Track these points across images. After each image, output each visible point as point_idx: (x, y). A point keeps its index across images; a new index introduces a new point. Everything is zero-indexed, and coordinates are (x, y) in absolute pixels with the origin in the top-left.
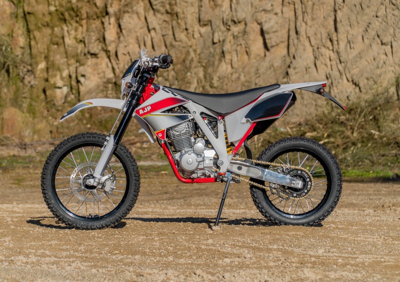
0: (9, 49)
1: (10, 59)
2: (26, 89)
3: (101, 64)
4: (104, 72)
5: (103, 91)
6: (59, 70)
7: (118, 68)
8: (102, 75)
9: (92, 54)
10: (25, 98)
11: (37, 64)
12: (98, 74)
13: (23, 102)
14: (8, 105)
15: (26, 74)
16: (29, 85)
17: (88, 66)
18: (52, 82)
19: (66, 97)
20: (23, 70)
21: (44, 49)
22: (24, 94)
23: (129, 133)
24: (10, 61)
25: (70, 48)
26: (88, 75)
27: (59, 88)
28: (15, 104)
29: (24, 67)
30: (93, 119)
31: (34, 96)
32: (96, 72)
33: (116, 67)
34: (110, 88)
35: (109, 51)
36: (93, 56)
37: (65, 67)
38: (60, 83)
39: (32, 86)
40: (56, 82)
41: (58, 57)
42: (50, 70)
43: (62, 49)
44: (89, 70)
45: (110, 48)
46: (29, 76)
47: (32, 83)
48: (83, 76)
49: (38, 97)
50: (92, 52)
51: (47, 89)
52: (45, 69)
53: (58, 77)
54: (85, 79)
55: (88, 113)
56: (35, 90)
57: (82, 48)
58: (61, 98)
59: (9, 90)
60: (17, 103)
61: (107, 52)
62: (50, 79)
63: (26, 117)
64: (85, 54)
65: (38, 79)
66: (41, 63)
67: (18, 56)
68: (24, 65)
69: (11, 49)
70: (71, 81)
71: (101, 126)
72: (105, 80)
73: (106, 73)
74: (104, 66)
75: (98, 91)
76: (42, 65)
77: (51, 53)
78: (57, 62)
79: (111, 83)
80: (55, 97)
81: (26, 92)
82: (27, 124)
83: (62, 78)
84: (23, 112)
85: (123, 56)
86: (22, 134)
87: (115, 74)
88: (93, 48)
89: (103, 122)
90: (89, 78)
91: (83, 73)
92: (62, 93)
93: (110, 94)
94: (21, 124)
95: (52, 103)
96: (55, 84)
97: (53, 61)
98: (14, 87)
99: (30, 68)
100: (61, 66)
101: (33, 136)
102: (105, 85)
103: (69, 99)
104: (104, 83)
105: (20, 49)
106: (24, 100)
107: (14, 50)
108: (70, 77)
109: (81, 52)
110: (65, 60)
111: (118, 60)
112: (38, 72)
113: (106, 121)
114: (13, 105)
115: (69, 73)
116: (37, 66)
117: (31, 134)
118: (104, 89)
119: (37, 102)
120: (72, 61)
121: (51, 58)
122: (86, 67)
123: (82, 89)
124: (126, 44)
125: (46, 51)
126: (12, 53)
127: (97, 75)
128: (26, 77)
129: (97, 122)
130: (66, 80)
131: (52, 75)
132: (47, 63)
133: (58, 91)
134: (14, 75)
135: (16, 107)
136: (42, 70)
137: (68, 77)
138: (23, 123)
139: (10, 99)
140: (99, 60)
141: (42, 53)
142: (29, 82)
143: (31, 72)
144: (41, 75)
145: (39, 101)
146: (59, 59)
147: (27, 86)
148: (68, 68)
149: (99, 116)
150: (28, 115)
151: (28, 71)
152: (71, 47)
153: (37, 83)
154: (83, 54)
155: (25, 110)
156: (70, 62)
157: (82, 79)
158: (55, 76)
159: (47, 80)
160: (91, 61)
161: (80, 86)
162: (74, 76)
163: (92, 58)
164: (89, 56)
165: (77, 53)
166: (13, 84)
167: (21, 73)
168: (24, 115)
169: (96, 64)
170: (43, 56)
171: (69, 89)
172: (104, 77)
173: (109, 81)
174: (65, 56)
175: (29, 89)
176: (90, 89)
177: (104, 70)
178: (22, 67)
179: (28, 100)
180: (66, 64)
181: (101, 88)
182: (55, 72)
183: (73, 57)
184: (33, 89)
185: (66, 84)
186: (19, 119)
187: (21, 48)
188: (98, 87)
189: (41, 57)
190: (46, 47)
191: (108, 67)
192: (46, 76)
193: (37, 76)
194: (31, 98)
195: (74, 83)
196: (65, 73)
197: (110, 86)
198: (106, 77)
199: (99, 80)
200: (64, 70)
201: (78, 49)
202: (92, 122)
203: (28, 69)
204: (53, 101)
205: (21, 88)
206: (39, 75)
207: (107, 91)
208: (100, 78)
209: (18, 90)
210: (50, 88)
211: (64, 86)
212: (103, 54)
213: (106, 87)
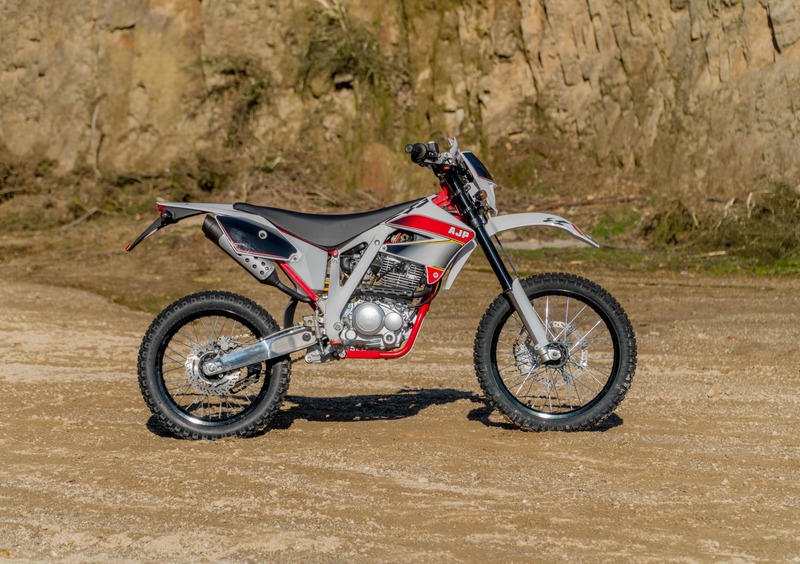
0: (374, 48)
1: (375, 63)
2: (400, 113)
3: (516, 73)
4: (520, 86)
5: (517, 117)
6: (450, 81)
7: (542, 79)
8: (517, 90)
9: (501, 57)
10: (398, 127)
11: (417, 71)
12: (512, 89)
13: (394, 133)
14: (371, 140)
15: (401, 89)
16: (405, 107)
17: (495, 76)
18: (440, 102)
19: (461, 127)
20: (394, 82)
21: (428, 47)
22: (396, 121)
23: (552, 190)
24: (375, 68)
25: (469, 46)
26: (494, 91)
27: (451, 112)
28: (382, 137)
29: (398, 77)
30: (499, 165)
31: (413, 124)
32: (508, 86)
33: (538, 77)
34: (528, 114)
35: (528, 52)
36: (503, 59)
37: (460, 78)
38: (451, 104)
39: (408, 109)
40: (446, 102)
41: (449, 60)
42: (437, 82)
43: (455, 48)
44: (497, 82)
45: (529, 47)
46: (405, 92)
47: (409, 103)
48: (487, 92)
49: (418, 126)
50: (501, 52)
51: (431, 114)
52: (430, 80)
53: (449, 94)
54: (491, 98)
55: (492, 154)
56: (413, 115)
57: (486, 45)
58: (454, 128)
59: (373, 116)
60: (385, 136)
61: (525, 52)
62: (436, 97)
63: (399, 158)
64: (491, 57)
65: (419, 97)
66: (423, 70)
67: (387, 58)
68: (396, 73)
69: (378, 47)
70: (468, 100)
71: (509, 176)
72: (521, 100)
73: (524, 87)
74: (520, 75)
75: (508, 118)
76: (425, 74)
77: (439, 55)
78: (447, 69)
79: (530, 104)
80: (444, 127)
81: (399, 119)
82: (400, 171)
83: (455, 96)
84: (395, 151)
85: (550, 59)
86: (392, 187)
87: (537, 89)
88: (502, 46)
89: (513, 171)
90: (496, 96)
91: (487, 88)
92: (455, 119)
93: (528, 123)
94: (391, 171)
95: (440, 136)
96: (444, 104)
97: (440, 68)
98: (382, 109)
99: (406, 79)
100: (454, 77)
101: (408, 190)
102: (521, 108)
103: (465, 130)
104: (520, 104)
105: (392, 47)
106: (396, 130)
107: (382, 49)
108: (468, 93)
109: (485, 52)
110: (461, 65)
111: (542, 66)
112: (418, 86)
113: (518, 169)
114: (379, 140)
115: (467, 86)
116: (417, 76)
117: (405, 188)
118: (520, 114)
119: (416, 134)
120: (472, 67)
121: (440, 63)
122: (491, 77)
123: (485, 114)
124: (553, 41)
125: (431, 50)
126: (379, 52)
127: (509, 91)
128: (400, 93)
129: (503, 170)
130: (461, 99)
131: (439, 91)
132: (433, 71)
133: (449, 117)
134: (382, 90)
135: (384, 143)
136: (425, 82)
137: (465, 94)
138: (394, 169)
139: (376, 130)
140: (513, 66)
141: (425, 54)
142: (405, 102)
143: (408, 84)
144: (423, 91)
145: (419, 132)
146: (449, 63)
147: (401, 108)
148: (465, 80)
149: (508, 160)
150: (402, 156)
151: (404, 83)
152: (471, 44)
153: (416, 103)
154: (487, 57)
155: (398, 148)
156: (467, 69)
157: (485, 98)
158: (444, 92)
159: (432, 99)
160: (499, 68)
161: (483, 110)
162: (473, 93)
163: (501, 62)
164: (496, 60)
165: (479, 54)
166: (380, 104)
167: (392, 87)
168: (395, 157)
169: (508, 73)
170: (427, 58)
171: (468, 113)
172: (521, 95)
173: (527, 102)
174: (460, 58)
175: (404, 114)
176: (498, 115)
177: (520, 82)
178: (393, 77)
179: (403, 132)
180: (461, 72)
181: (515, 112)
182: (443, 86)
183: (473, 60)
184: (411, 113)
185: (462, 105)
186: (389, 163)
187: (394, 45)
188: (510, 110)
189: (424, 61)
190: (431, 44)
191: (526, 77)
192: (430, 89)
193: (416, 92)
194: (408, 129)
195: (473, 104)
196: (460, 88)
197: (529, 108)
198: (523, 94)
199: (513, 100)
200: (458, 82)
201: (479, 48)
202: (496, 170)
203: (403, 80)
204: (441, 133)
205: (392, 112)
206: (419, 90)
207: (523, 118)
208: (514, 96)
209: (387, 114)
210: (435, 113)
211: (458, 108)
212: (519, 56)
213: (522, 112)
